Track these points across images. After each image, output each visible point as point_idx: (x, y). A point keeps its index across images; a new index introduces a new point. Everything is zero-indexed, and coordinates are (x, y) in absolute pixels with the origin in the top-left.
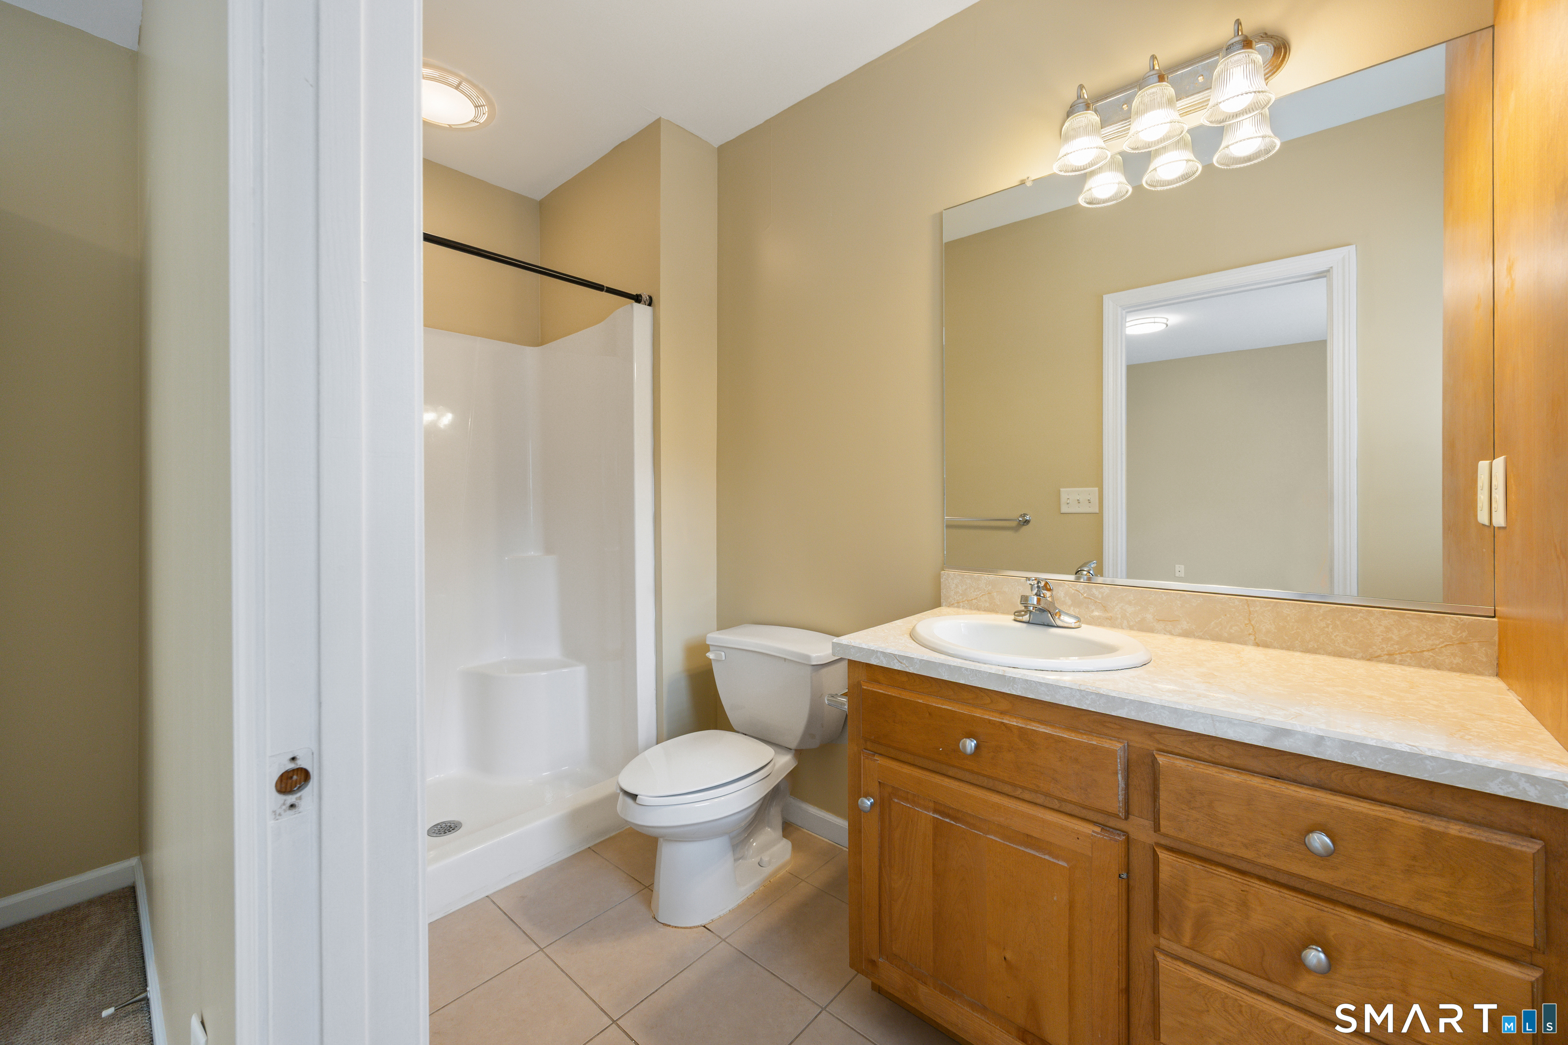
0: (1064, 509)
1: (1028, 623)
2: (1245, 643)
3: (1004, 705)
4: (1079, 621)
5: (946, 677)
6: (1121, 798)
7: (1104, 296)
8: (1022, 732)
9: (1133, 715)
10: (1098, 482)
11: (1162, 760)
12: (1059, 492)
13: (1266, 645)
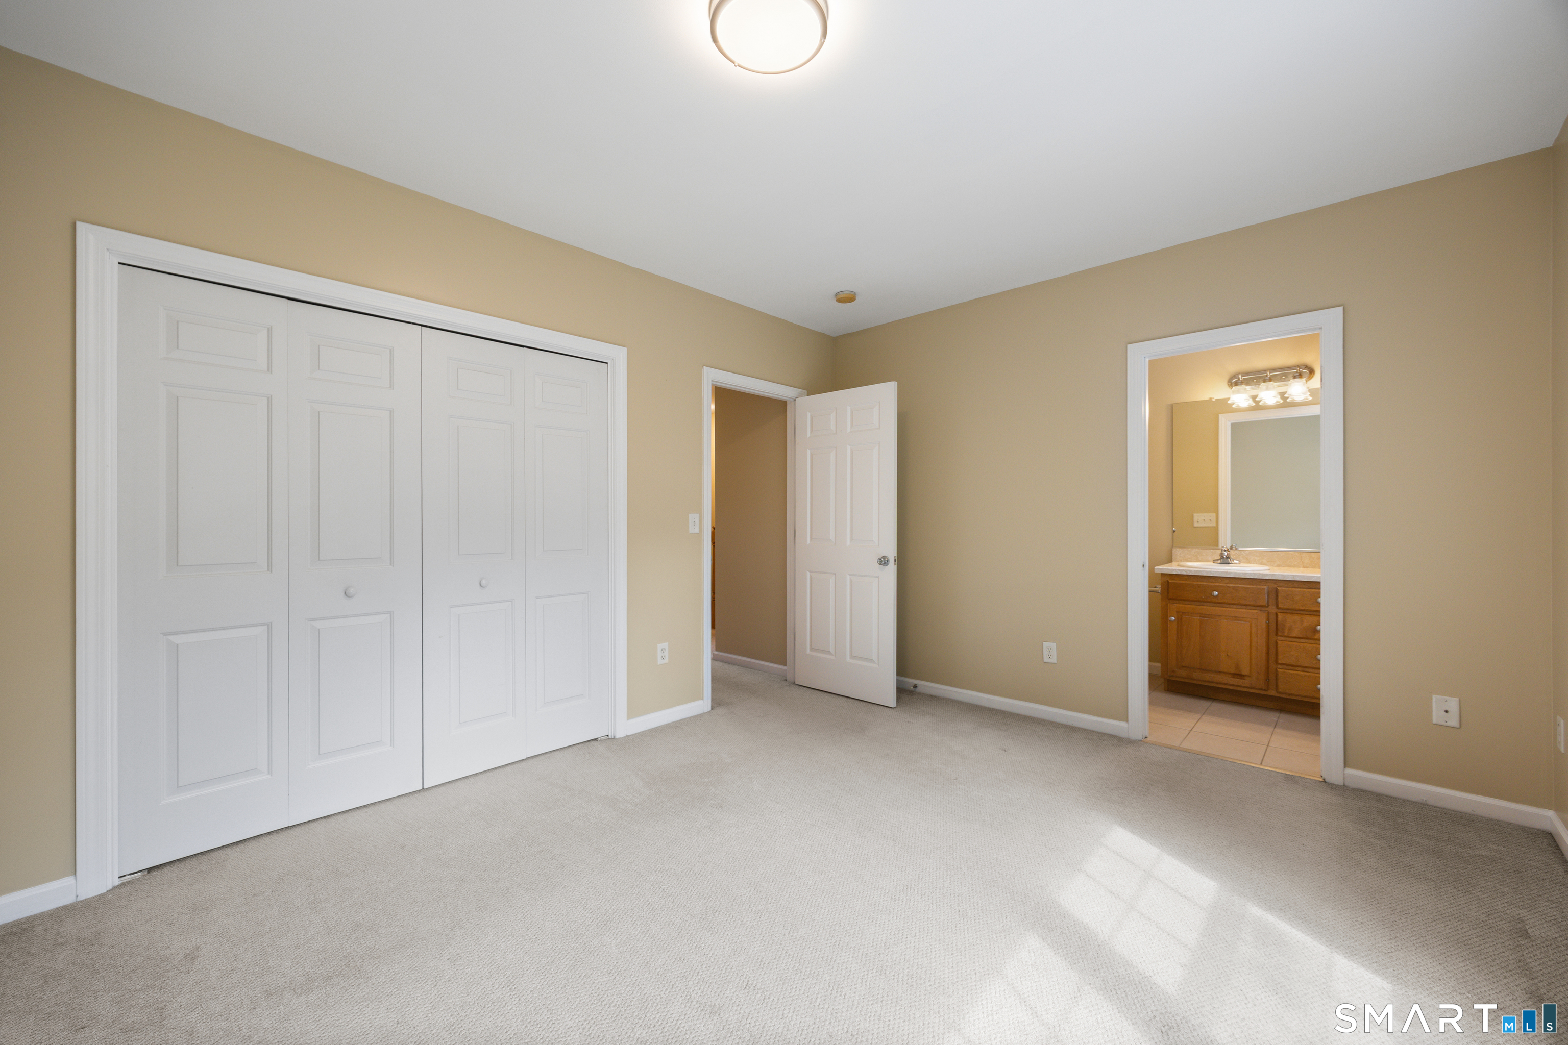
0: (1196, 525)
1: (1220, 563)
2: (1299, 567)
3: (1227, 581)
4: (1240, 562)
5: (1205, 574)
6: (1266, 601)
7: (1219, 415)
8: (1234, 588)
9: (1270, 578)
10: (1216, 511)
11: (1279, 588)
12: (1193, 516)
13: (1307, 567)
